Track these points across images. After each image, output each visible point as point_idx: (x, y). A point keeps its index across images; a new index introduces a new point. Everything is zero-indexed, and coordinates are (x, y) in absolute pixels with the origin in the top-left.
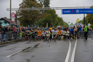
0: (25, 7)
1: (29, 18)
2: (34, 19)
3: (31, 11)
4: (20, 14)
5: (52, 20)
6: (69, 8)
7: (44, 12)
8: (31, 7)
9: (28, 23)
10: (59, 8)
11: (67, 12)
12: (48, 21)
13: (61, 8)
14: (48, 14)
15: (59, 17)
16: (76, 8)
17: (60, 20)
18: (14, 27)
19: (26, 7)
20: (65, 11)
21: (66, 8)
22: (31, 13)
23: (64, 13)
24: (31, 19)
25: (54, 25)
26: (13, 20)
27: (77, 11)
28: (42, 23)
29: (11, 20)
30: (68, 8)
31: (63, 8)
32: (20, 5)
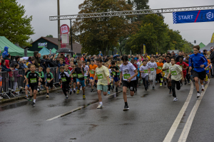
0: (92, 10)
1: (102, 35)
2: (112, 36)
3: (106, 18)
4: (82, 28)
5: (156, 37)
6: (191, 9)
7: (136, 20)
8: (106, 11)
9: (100, 47)
10: (168, 11)
11: (185, 18)
12: (146, 40)
13: (172, 10)
14: (145, 25)
15: (172, 30)
16: (206, 8)
17: (175, 36)
18: (67, 56)
19: (94, 10)
20: (181, 17)
21: (183, 10)
22: (105, 23)
23: (178, 21)
24: (105, 38)
25: (159, 48)
26: (65, 40)
27: (209, 15)
28: (133, 44)
29: (61, 41)
30: (187, 10)
31: (175, 10)
32: (80, 6)
